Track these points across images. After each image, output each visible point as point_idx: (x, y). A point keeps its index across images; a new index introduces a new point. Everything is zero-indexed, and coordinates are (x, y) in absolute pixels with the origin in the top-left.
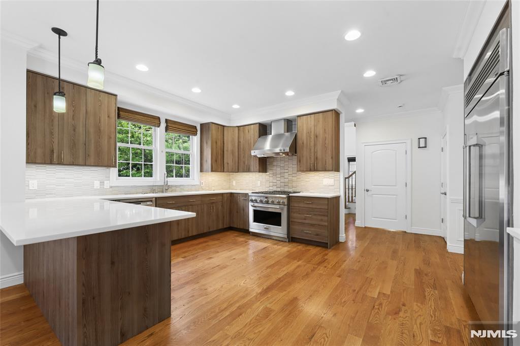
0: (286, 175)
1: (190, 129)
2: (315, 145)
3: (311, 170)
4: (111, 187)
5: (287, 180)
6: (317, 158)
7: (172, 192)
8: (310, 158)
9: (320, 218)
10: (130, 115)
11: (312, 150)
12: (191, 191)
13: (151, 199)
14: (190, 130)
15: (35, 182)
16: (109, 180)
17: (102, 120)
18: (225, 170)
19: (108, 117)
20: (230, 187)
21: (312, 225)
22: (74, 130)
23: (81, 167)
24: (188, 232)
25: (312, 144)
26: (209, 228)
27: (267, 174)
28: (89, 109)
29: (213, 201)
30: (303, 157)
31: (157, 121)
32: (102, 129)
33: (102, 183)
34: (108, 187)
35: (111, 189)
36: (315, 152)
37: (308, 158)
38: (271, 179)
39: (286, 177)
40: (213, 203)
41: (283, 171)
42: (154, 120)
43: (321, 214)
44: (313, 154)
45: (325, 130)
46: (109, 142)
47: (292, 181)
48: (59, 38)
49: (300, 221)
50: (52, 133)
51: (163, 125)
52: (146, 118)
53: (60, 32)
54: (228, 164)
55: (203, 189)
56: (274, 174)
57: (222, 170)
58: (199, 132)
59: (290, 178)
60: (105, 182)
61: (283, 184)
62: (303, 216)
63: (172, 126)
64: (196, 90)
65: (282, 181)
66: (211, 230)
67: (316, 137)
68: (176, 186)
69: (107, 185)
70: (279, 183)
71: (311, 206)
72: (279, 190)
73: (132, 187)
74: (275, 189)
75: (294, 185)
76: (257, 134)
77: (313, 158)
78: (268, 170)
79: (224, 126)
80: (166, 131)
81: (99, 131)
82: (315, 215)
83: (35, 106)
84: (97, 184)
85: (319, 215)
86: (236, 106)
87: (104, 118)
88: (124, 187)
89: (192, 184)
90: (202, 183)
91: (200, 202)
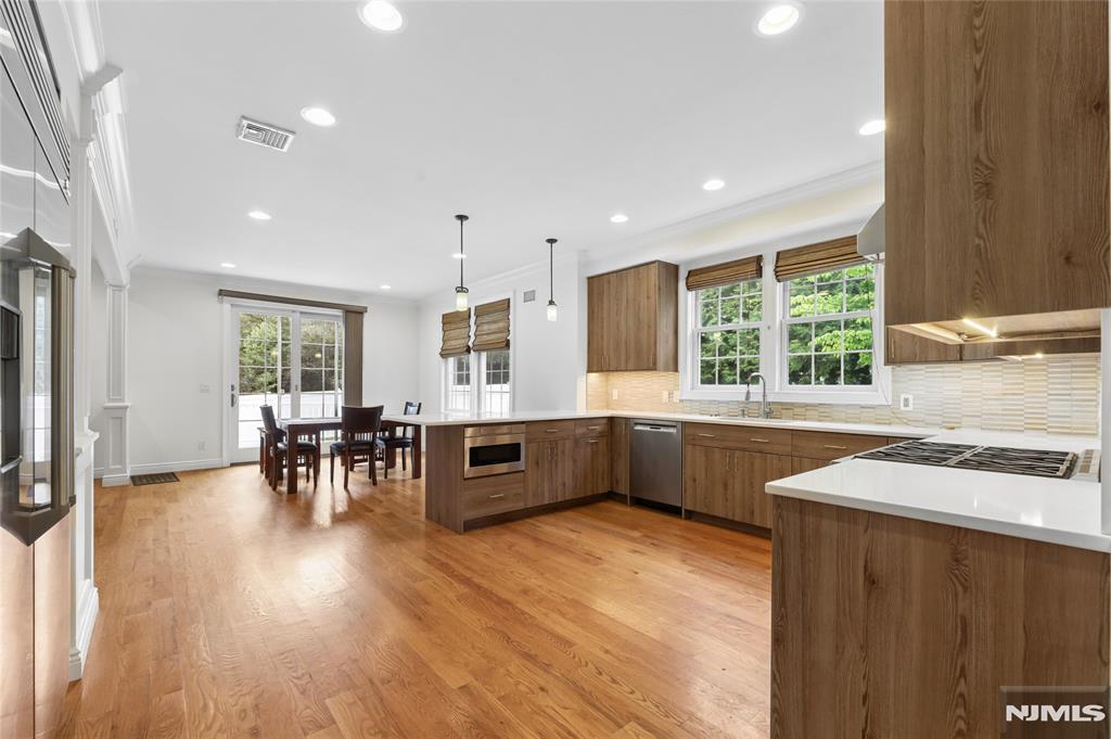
4: (681, 401)
7: (794, 419)
10: (704, 277)
15: (618, 390)
16: (678, 390)
22: (618, 327)
23: (650, 373)
28: (629, 297)
32: (641, 318)
33: (671, 395)
34: (679, 401)
35: (681, 405)
42: (749, 267)
46: (649, 334)
48: (552, 246)
51: (769, 269)
52: (729, 269)
53: (552, 241)
60: (675, 392)
69: (676, 397)
73: (710, 402)
80: (778, 280)
81: (638, 322)
83: (593, 312)
84: (666, 396)
87: (644, 301)
88: (700, 401)
89: (863, 403)
90: (906, 400)
91: (789, 449)
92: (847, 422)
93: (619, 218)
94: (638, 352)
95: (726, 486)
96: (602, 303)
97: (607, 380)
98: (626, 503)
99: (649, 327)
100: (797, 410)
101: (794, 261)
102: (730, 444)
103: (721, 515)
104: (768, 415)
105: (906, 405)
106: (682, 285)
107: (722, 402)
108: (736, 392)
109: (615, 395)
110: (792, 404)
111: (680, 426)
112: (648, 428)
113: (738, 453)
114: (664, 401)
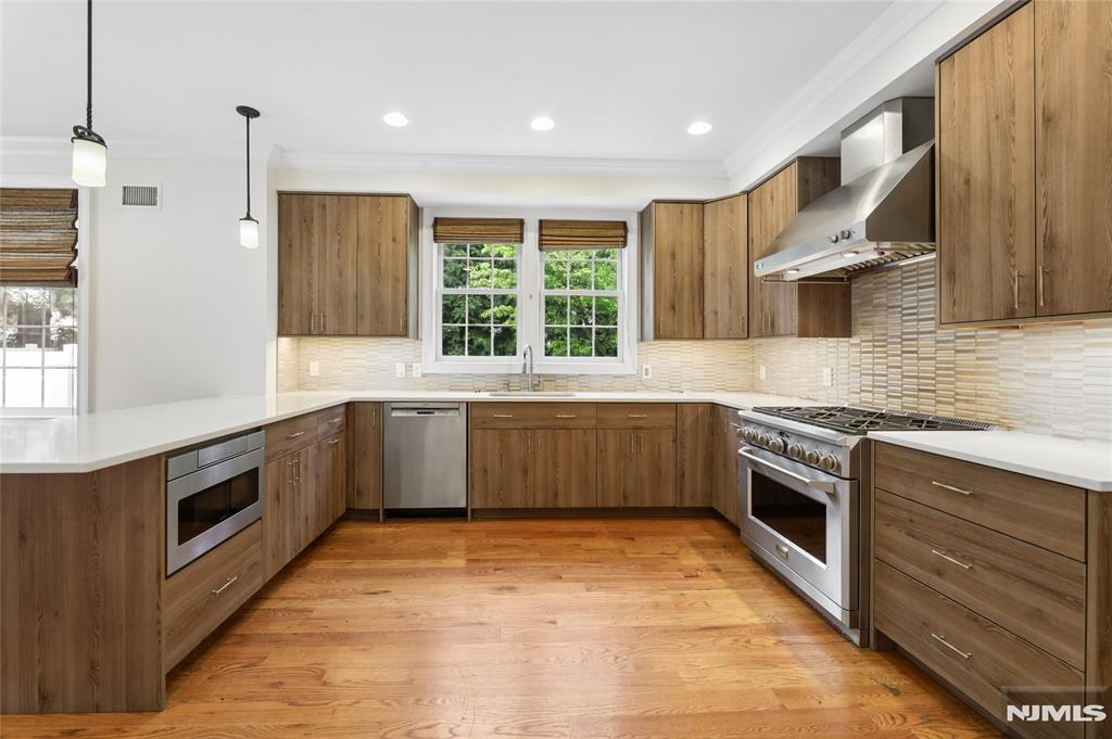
0: (926, 345)
1: (603, 232)
4: (424, 375)
5: (929, 366)
6: (1049, 241)
8: (1010, 248)
12: (612, 390)
13: (456, 406)
14: (608, 233)
15: (317, 363)
16: (421, 361)
17: (383, 248)
18: (708, 333)
19: (394, 240)
20: (752, 385)
21: (979, 620)
22: (340, 274)
24: (556, 495)
25: (1022, 170)
26: (625, 498)
27: (855, 340)
28: (361, 235)
29: (640, 423)
31: (515, 230)
32: (383, 266)
33: (409, 367)
34: (420, 375)
35: (424, 379)
36: (1040, 212)
37: (998, 252)
38: (867, 360)
39: (926, 351)
40: (638, 428)
41: (911, 327)
42: (511, 229)
44: (1024, 227)
46: (395, 289)
47: (955, 370)
48: (248, 122)
50: (310, 285)
51: (532, 235)
52: (488, 227)
53: (249, 112)
54: (716, 313)
55: (648, 389)
56: (881, 342)
57: (699, 334)
58: (633, 238)
59: (941, 356)
60: (414, 365)
62: (927, 552)
63: (555, 233)
64: (542, 123)
65: (910, 369)
66: (632, 504)
67: (1046, 120)
68: (568, 376)
69: (417, 370)
70: (895, 375)
71: (969, 511)
73: (463, 376)
75: (964, 387)
76: (794, 200)
77: (1024, 249)
78: (856, 326)
79: (703, 203)
80: (541, 250)
81: (378, 272)
83: (290, 246)
84: (400, 369)
86: (700, 128)
87: (386, 243)
88: (450, 375)
89: (615, 373)
90: (647, 370)
91: (593, 422)
92: (603, 391)
93: (396, 119)
94: (378, 312)
95: (525, 472)
96: (310, 234)
97: (299, 347)
98: (378, 521)
99: (396, 279)
100: (559, 382)
101: (557, 232)
102: (530, 424)
103: (519, 506)
104: (535, 388)
105: (647, 374)
106: (426, 233)
107: (478, 376)
108: (492, 364)
109: (315, 369)
110: (555, 375)
111: (463, 408)
112: (414, 414)
113: (540, 433)
114: (398, 376)
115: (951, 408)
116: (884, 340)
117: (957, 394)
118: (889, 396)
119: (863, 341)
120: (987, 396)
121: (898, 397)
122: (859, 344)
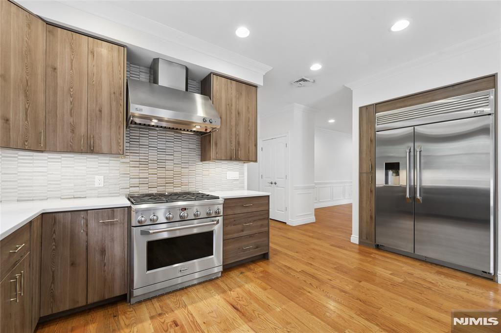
0: (169, 165)
2: (237, 125)
3: (231, 159)
5: (170, 173)
6: (239, 143)
8: (231, 141)
9: (260, 223)
11: (234, 131)
21: (251, 236)
25: (233, 123)
30: (221, 138)
36: (237, 135)
37: (228, 142)
38: (135, 172)
39: (169, 167)
41: (163, 157)
43: (262, 217)
44: (234, 137)
45: (248, 108)
47: (180, 174)
49: (236, 235)
59: (176, 169)
61: (163, 181)
62: (240, 227)
65: (161, 175)
67: (239, 113)
70: (153, 177)
71: (250, 210)
72: (154, 191)
74: (144, 190)
75: (185, 180)
77: (234, 143)
82: (255, 221)
85: (260, 220)
115: (180, 188)
116: (147, 162)
117: (182, 183)
118: (149, 188)
119: (131, 161)
120: (192, 183)
121: (155, 187)
122: (129, 163)
